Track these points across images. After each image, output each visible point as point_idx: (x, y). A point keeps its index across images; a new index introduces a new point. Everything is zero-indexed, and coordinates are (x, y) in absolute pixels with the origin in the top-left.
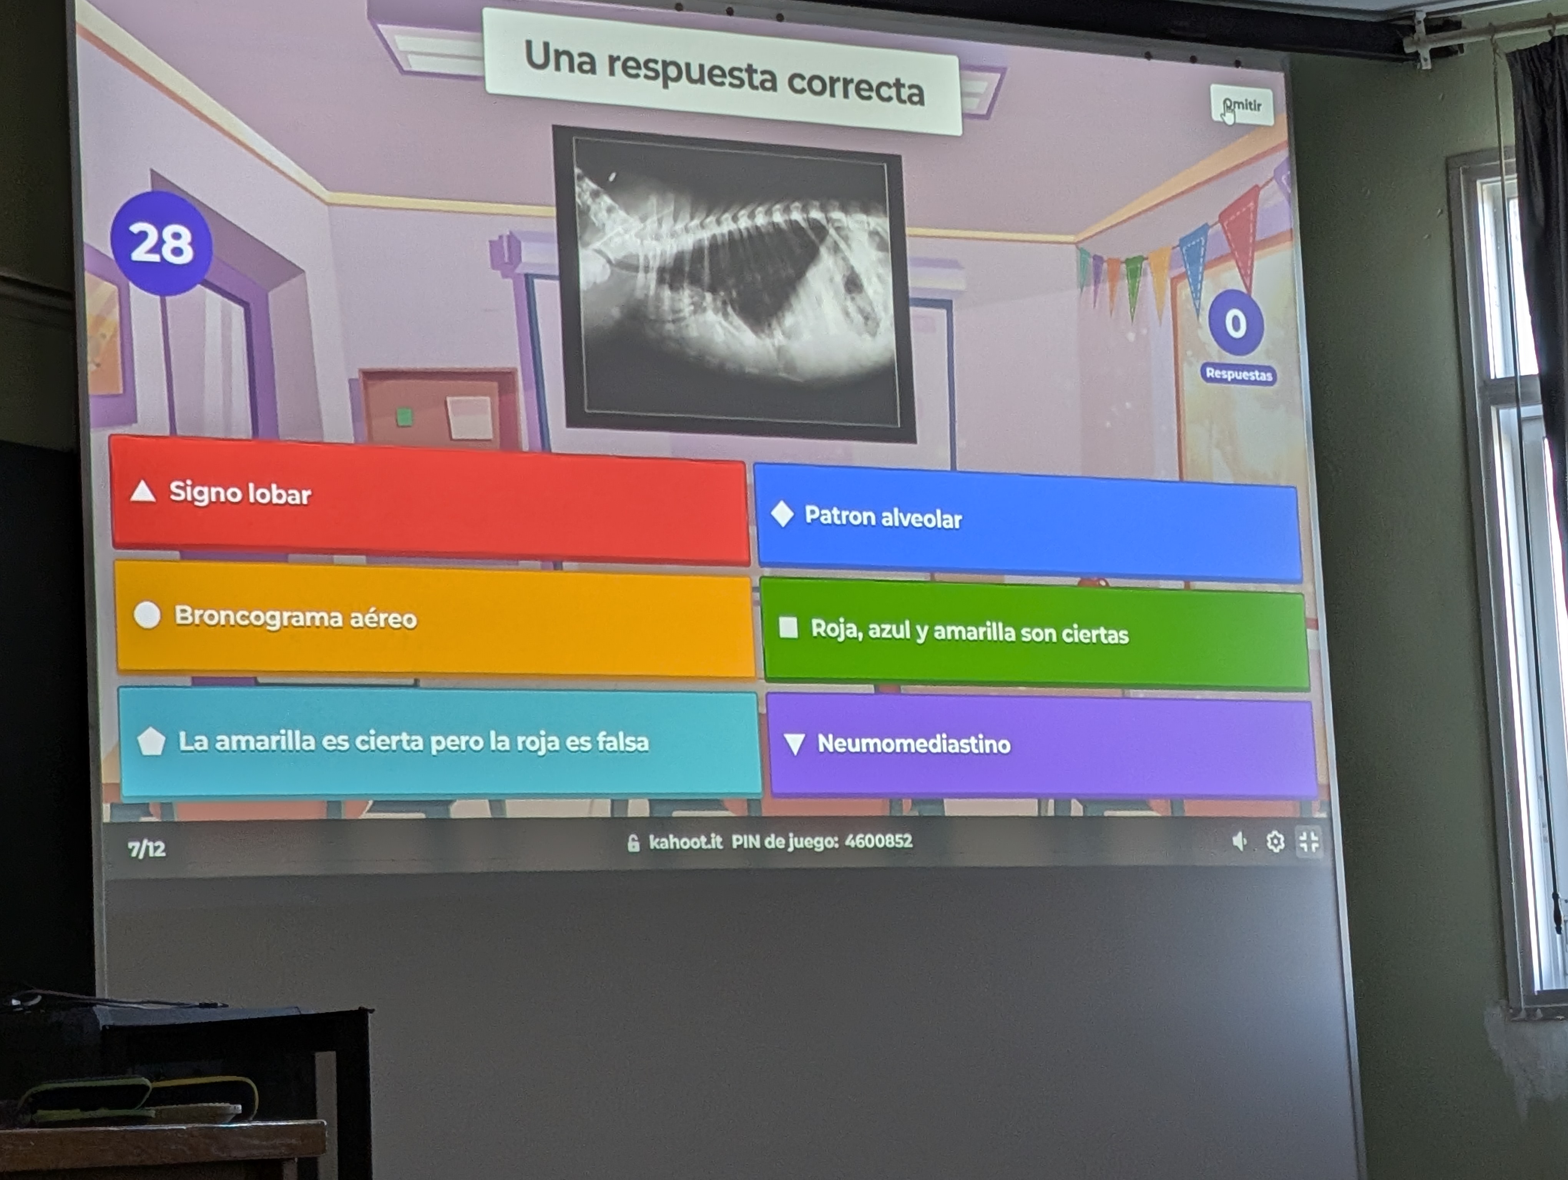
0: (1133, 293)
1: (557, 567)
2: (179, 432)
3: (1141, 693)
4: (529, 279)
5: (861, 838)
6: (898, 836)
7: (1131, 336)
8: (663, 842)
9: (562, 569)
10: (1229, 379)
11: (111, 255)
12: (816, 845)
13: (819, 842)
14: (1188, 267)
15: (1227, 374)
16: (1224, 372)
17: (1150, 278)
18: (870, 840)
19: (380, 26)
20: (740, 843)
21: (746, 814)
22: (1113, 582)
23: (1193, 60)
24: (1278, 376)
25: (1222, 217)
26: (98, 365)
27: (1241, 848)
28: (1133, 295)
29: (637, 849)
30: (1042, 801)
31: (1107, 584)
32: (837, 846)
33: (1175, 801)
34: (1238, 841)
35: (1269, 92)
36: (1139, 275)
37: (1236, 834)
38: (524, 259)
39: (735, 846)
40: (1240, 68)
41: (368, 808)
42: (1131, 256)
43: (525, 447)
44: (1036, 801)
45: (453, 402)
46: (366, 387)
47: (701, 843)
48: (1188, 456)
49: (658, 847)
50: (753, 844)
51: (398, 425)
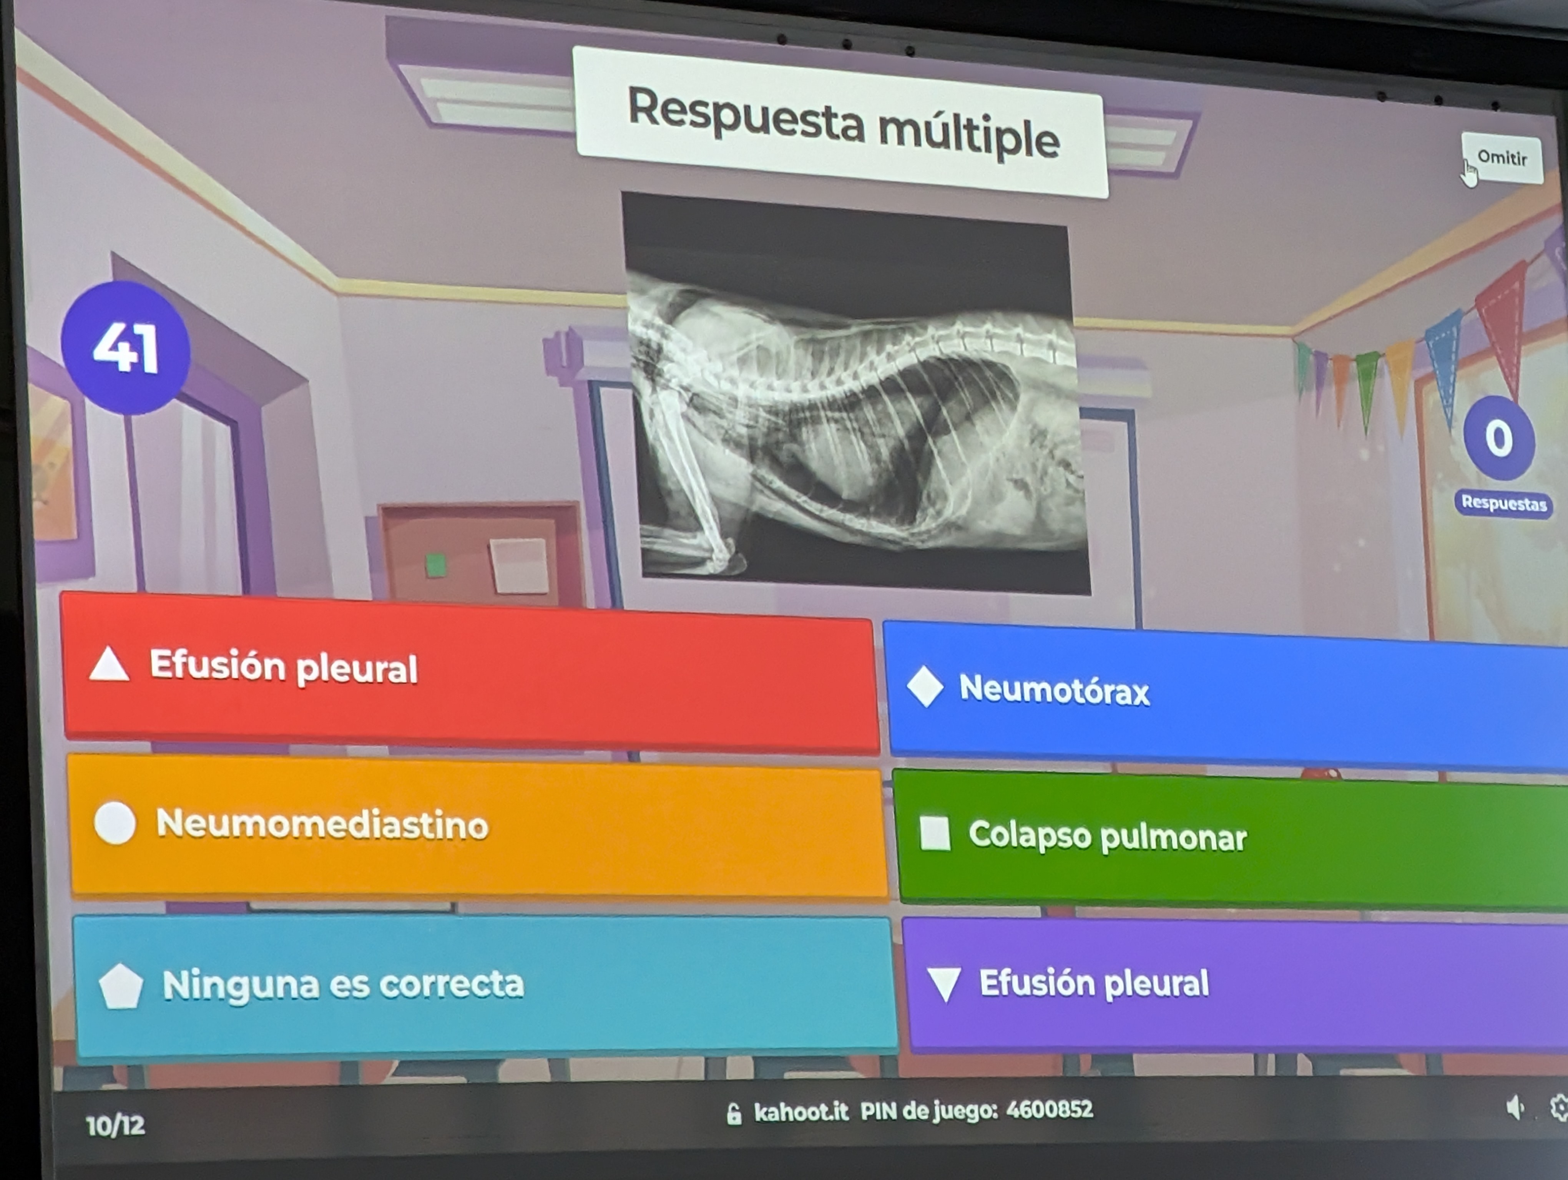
0: (1367, 398)
1: (633, 758)
2: (149, 588)
3: (1385, 916)
4: (593, 387)
5: (1026, 1106)
6: (1074, 1103)
7: (1365, 454)
8: (773, 1112)
9: (638, 760)
10: (1492, 510)
11: (61, 362)
12: (969, 1114)
13: (972, 1111)
14: (1436, 366)
15: (1489, 502)
16: (1484, 500)
17: (1387, 379)
18: (1038, 1108)
19: (402, 67)
20: (871, 1113)
21: (878, 1075)
22: (1346, 773)
23: (1439, 101)
24: (1555, 505)
25: (1480, 301)
26: (45, 503)
27: (1517, 1116)
28: (1367, 403)
29: (739, 1121)
30: (1258, 1055)
31: (1339, 775)
32: (995, 1116)
33: (1432, 1055)
34: (1514, 1107)
35: (1537, 142)
36: (1373, 376)
37: (1510, 1099)
38: (587, 361)
39: (864, 1117)
40: (1499, 111)
41: (393, 1070)
42: (1363, 352)
43: (590, 603)
44: (1252, 1056)
45: (498, 546)
46: (386, 529)
47: (820, 1112)
48: (1440, 611)
49: (765, 1119)
50: (888, 1115)
51: (427, 577)
